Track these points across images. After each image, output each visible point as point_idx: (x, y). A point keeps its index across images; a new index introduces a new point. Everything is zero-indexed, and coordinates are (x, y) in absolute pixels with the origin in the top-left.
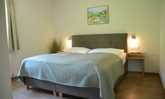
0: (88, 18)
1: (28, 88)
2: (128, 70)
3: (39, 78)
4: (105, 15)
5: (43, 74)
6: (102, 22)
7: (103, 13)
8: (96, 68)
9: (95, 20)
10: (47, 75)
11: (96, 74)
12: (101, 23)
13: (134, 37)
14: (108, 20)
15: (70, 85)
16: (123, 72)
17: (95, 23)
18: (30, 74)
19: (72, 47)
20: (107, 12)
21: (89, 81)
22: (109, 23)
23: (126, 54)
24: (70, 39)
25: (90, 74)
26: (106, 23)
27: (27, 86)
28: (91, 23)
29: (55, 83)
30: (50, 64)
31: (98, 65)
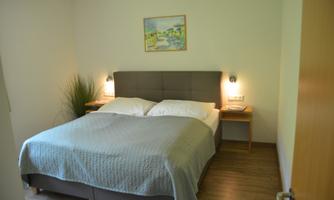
0: (145, 39)
1: (39, 193)
2: (224, 138)
3: (61, 176)
4: (178, 34)
5: (68, 171)
6: (173, 47)
7: (175, 29)
8: (166, 164)
9: (159, 44)
10: (76, 173)
11: (168, 174)
12: (171, 48)
13: (233, 79)
14: (185, 44)
15: (121, 191)
16: (214, 152)
17: (159, 49)
18: (40, 169)
19: (116, 96)
20: (183, 28)
21: (154, 185)
22: (186, 49)
23: (218, 111)
24: (109, 78)
25: (156, 174)
26: (181, 49)
27: (35, 189)
28: (152, 49)
29: (93, 188)
30: (80, 153)
31: (169, 158)
